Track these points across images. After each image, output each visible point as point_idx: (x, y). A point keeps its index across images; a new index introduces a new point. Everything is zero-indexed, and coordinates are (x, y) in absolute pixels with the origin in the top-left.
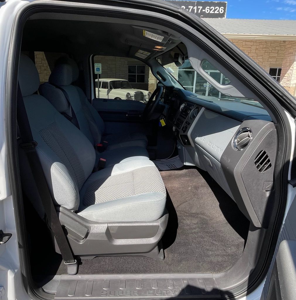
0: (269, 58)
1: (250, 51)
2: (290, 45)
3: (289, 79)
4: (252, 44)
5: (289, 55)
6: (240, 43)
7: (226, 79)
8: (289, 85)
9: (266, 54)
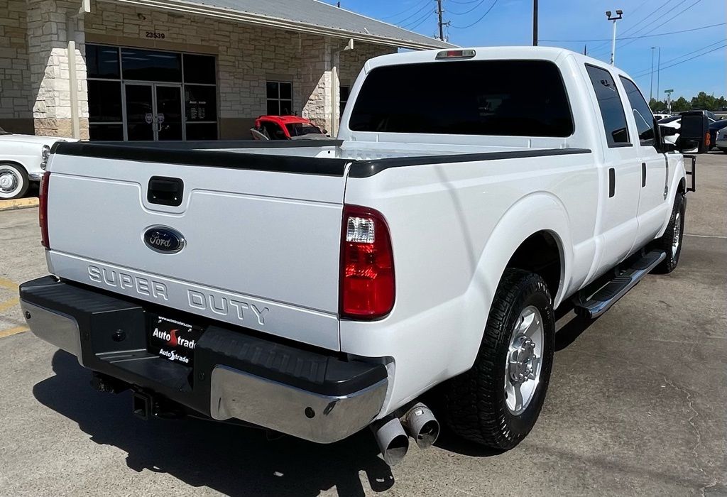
0: (263, 61)
1: (228, 44)
2: (311, 43)
3: (320, 105)
4: (230, 28)
5: (313, 60)
6: (207, 24)
7: (191, 102)
8: (322, 117)
9: (257, 52)
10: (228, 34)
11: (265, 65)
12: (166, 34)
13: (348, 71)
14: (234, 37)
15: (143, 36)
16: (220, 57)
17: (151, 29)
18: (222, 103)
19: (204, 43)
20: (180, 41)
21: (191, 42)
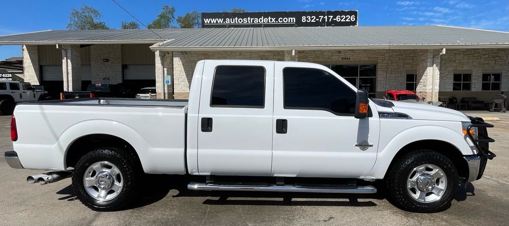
0: (404, 64)
1: (383, 58)
2: (422, 53)
3: (424, 85)
4: (385, 51)
5: (422, 62)
7: (362, 85)
9: (401, 60)
10: (384, 54)
11: (406, 66)
12: (351, 58)
13: (471, 65)
14: (387, 55)
15: (340, 59)
16: (378, 65)
17: (344, 57)
18: (379, 85)
19: (370, 59)
20: (358, 60)
21: (364, 60)
